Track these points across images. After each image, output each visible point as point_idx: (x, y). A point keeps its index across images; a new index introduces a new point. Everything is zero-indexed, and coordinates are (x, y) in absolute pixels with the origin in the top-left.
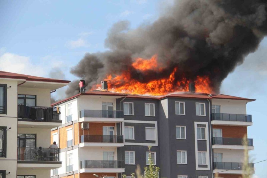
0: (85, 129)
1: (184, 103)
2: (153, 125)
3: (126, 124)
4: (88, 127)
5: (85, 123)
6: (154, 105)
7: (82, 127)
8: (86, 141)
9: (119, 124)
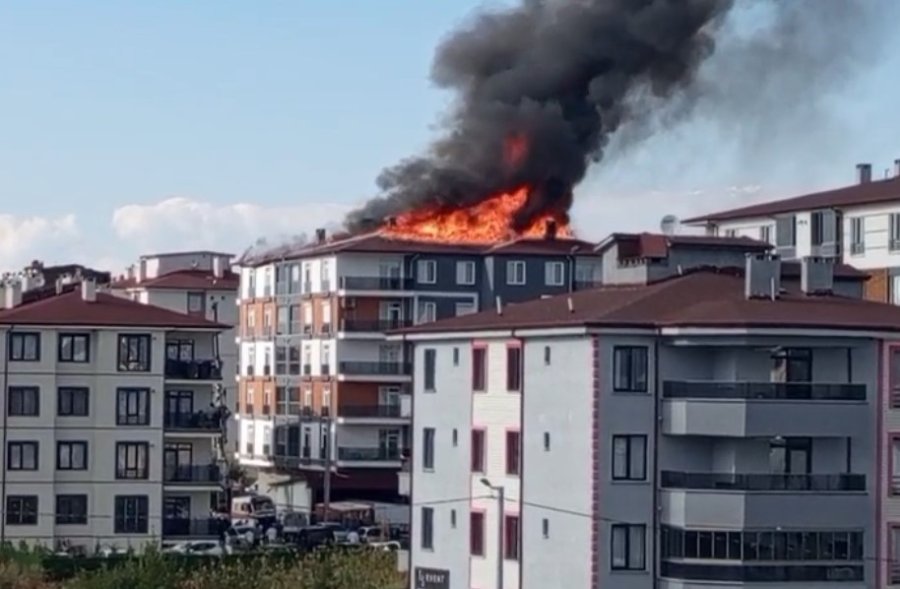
0: (349, 309)
1: (524, 264)
2: (470, 300)
3: (421, 299)
4: (353, 305)
5: (348, 299)
6: (474, 264)
7: (343, 305)
8: (349, 328)
9: (408, 301)
